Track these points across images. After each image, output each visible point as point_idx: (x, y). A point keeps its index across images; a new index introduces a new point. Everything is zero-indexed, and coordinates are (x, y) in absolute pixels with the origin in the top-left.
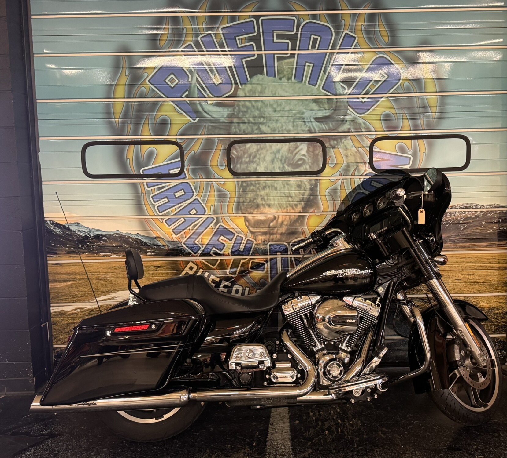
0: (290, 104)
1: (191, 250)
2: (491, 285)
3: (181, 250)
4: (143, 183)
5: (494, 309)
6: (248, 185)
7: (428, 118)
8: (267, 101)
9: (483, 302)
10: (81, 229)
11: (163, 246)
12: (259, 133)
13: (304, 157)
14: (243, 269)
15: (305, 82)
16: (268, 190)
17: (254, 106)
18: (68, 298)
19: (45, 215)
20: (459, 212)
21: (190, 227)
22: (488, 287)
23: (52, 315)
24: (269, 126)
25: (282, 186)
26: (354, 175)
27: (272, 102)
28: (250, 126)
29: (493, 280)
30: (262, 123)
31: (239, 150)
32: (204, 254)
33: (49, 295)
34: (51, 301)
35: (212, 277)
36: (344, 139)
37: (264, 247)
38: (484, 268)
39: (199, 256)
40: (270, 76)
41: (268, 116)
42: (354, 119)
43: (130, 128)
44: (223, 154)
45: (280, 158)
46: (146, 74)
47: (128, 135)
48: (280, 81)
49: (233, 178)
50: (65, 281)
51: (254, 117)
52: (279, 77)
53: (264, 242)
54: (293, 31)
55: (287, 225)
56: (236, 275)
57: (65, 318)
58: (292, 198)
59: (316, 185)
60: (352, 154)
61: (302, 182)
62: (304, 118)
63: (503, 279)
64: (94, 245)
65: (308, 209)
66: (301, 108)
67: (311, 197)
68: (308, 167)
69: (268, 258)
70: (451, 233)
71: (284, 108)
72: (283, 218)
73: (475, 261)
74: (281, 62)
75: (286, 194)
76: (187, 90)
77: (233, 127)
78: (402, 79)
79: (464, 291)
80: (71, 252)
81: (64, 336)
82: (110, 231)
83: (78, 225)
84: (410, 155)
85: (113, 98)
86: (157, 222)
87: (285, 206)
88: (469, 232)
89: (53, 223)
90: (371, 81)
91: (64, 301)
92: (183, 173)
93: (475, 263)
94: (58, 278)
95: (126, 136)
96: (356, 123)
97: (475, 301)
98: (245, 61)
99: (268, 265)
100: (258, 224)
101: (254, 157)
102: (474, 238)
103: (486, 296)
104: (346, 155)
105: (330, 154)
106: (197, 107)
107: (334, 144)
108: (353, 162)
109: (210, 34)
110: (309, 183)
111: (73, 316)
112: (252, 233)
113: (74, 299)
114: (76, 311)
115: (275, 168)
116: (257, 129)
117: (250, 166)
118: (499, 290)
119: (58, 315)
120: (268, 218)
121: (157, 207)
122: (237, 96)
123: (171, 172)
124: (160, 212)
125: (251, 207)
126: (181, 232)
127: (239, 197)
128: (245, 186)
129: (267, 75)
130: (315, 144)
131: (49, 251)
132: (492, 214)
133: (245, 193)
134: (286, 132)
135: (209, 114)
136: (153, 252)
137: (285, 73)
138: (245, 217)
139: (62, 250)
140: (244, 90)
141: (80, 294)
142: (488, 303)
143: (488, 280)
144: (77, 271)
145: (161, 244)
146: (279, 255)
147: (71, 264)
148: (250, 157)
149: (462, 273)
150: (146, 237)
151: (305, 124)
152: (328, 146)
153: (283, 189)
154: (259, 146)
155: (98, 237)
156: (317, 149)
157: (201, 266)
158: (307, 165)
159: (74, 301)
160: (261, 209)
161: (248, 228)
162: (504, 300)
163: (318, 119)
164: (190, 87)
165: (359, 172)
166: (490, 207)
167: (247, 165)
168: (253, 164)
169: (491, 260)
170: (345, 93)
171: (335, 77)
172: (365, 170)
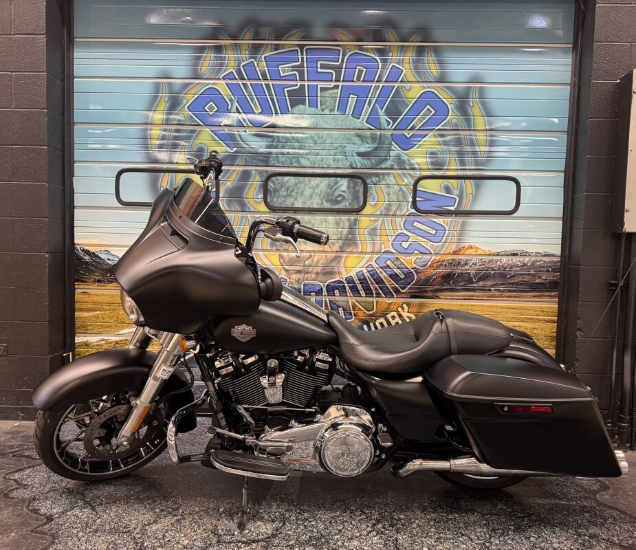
0: (331, 137)
2: (537, 339)
7: (476, 158)
10: (110, 258)
12: (298, 166)
13: (343, 194)
15: (349, 114)
17: (294, 138)
18: (94, 329)
19: (76, 242)
20: (506, 258)
23: (76, 346)
24: (308, 160)
25: (320, 223)
26: (396, 215)
27: (313, 134)
28: (289, 158)
29: (541, 334)
30: (302, 156)
31: (276, 183)
33: (74, 324)
34: (77, 331)
36: (387, 177)
37: (298, 286)
38: (531, 321)
40: (312, 107)
41: (308, 148)
42: (398, 155)
44: (260, 186)
45: (319, 193)
46: (185, 101)
48: (322, 113)
49: (269, 212)
50: (91, 310)
52: (321, 108)
53: (298, 281)
54: (338, 62)
55: (323, 264)
57: (89, 349)
59: (355, 225)
60: (394, 192)
61: (341, 220)
62: (345, 153)
63: (551, 334)
65: (345, 249)
66: (344, 141)
67: (350, 236)
68: (347, 204)
70: (496, 281)
71: (325, 141)
72: (319, 256)
73: (522, 312)
74: (324, 92)
77: (272, 159)
78: (450, 115)
80: (99, 281)
83: (108, 253)
84: (456, 196)
85: (150, 124)
88: (516, 281)
89: (83, 250)
90: (417, 116)
91: (89, 332)
93: (522, 315)
94: (85, 308)
95: (162, 163)
96: (400, 159)
98: (287, 91)
100: (293, 261)
101: (292, 191)
102: (521, 287)
104: (388, 192)
106: (235, 137)
107: (376, 180)
108: (395, 200)
109: (252, 62)
110: (348, 220)
111: (97, 347)
112: (286, 271)
113: (100, 331)
114: (101, 343)
115: (313, 203)
116: (296, 162)
117: (287, 201)
118: (547, 345)
119: (83, 346)
120: (304, 256)
122: (277, 126)
125: (286, 244)
129: (309, 106)
130: (355, 181)
131: (78, 279)
132: (542, 263)
134: (326, 166)
135: (247, 145)
137: (328, 104)
138: (279, 255)
139: (90, 279)
141: (106, 325)
143: (535, 333)
144: (105, 301)
146: (313, 295)
148: (288, 191)
151: (347, 158)
152: (369, 183)
153: (320, 226)
154: (297, 180)
156: (358, 186)
158: (346, 201)
161: (282, 265)
163: (359, 154)
165: (401, 211)
166: (539, 255)
167: (284, 200)
168: (290, 198)
169: (539, 313)
170: (389, 127)
171: (379, 110)
172: (408, 210)
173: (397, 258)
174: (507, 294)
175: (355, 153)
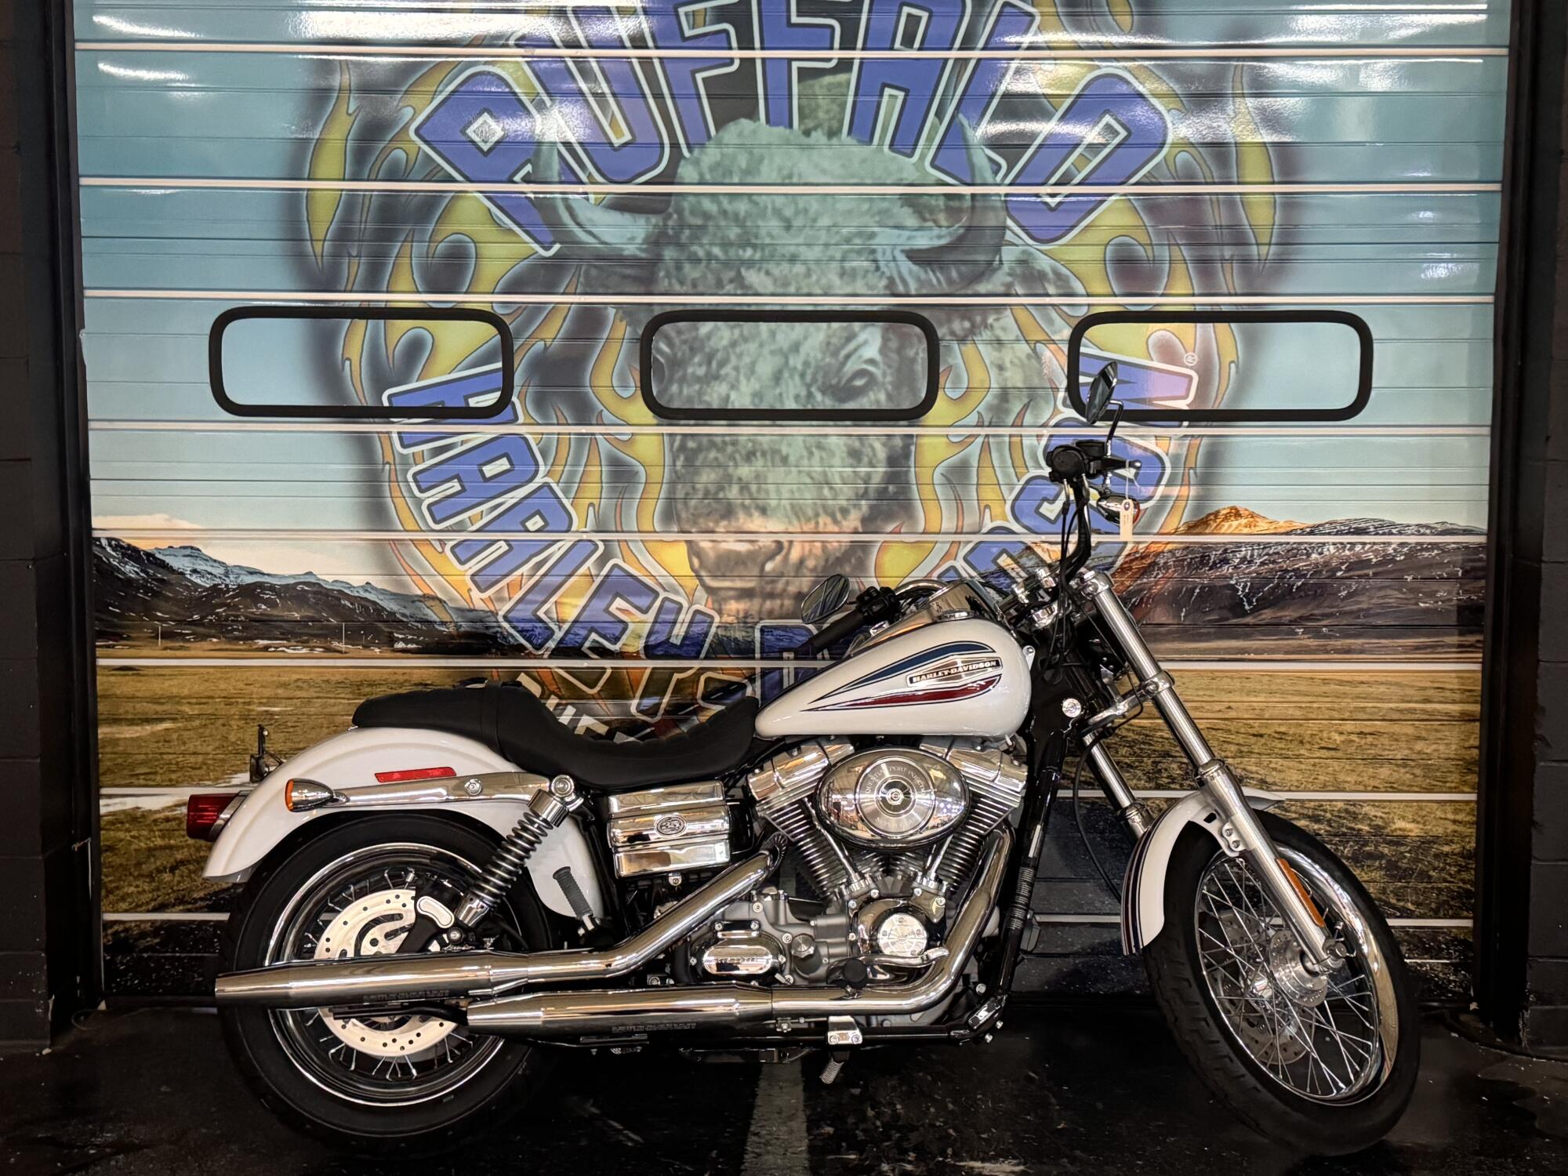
0: (833, 207)
1: (524, 637)
2: (1427, 767)
3: (494, 637)
4: (387, 433)
5: (1435, 840)
6: (699, 449)
7: (1245, 261)
8: (764, 197)
9: (1403, 818)
10: (201, 566)
11: (443, 623)
12: (739, 292)
14: (678, 699)
15: (881, 143)
16: (759, 463)
17: (724, 213)
18: (155, 773)
19: (96, 522)
20: (1334, 544)
21: (525, 569)
22: (1418, 771)
23: (102, 823)
24: (768, 273)
25: (805, 453)
26: (1022, 426)
27: (779, 201)
28: (711, 270)
29: (1436, 754)
30: (750, 264)
31: (677, 341)
32: (565, 650)
33: (97, 762)
34: (102, 779)
35: (586, 721)
36: (994, 317)
37: (744, 634)
38: (1409, 716)
39: (550, 657)
40: (777, 124)
41: (767, 241)
42: (1024, 257)
43: (355, 267)
44: (631, 351)
45: (800, 367)
46: (408, 112)
47: (349, 288)
48: (804, 140)
49: (658, 425)
50: (148, 721)
51: (726, 245)
52: (803, 127)
53: (745, 621)
55: (814, 569)
56: (658, 718)
57: (145, 833)
58: (831, 488)
59: (907, 456)
60: (1016, 361)
61: (866, 442)
62: (873, 251)
63: (1464, 751)
64: (238, 616)
65: (879, 522)
66: (867, 220)
67: (891, 488)
68: (882, 397)
69: (754, 669)
70: (1309, 608)
71: (815, 220)
72: (803, 548)
73: (1381, 693)
74: (811, 82)
75: (814, 475)
76: (528, 161)
77: (662, 274)
78: (1170, 140)
79: (1346, 785)
80: (168, 635)
81: (137, 886)
82: (287, 573)
83: (193, 552)
84: (1191, 368)
85: (309, 179)
86: (427, 550)
87: (810, 513)
88: (1364, 606)
89: (118, 545)
90: (1077, 146)
91: (142, 782)
92: (510, 406)
93: (1381, 700)
94: (127, 712)
95: (345, 291)
96: (1029, 268)
97: (1379, 814)
98: (704, 80)
99: (754, 690)
100: (728, 564)
101: (722, 364)
102: (1380, 622)
103: (1412, 801)
104: (1000, 362)
105: (951, 361)
106: (555, 210)
107: (963, 329)
108: (1020, 385)
110: (884, 445)
111: (168, 825)
112: (710, 590)
113: (174, 776)
114: (175, 812)
115: (784, 395)
116: (731, 281)
117: (709, 390)
118: (1453, 785)
119: (122, 823)
120: (760, 548)
121: (429, 507)
122: (676, 181)
123: (473, 402)
124: (436, 522)
125: (708, 514)
126: (497, 582)
127: (673, 483)
128: (692, 449)
129: (768, 121)
130: (905, 330)
131: (103, 629)
132: (1436, 552)
133: (691, 469)
134: (819, 291)
135: (590, 233)
136: (412, 641)
137: (821, 115)
138: (688, 542)
139: (140, 628)
140: (696, 162)
141: (192, 759)
142: (1418, 822)
143: (1419, 753)
144: (186, 692)
145: (435, 618)
146: (789, 659)
147: (167, 671)
148: (709, 363)
149: (1341, 729)
150: (395, 596)
151: (878, 268)
152: (944, 335)
153: (805, 462)
154: (737, 332)
155: (252, 592)
156: (912, 345)
157: (553, 688)
158: (879, 391)
159: (170, 780)
160: (738, 519)
161: (698, 576)
162: (1468, 814)
163: (915, 256)
164: (537, 153)
165: (1037, 416)
166: (1428, 531)
167: (701, 388)
168: (717, 383)
169: (1430, 692)
170: (999, 178)
171: (969, 132)
172: (1056, 411)
173: (1028, 548)
174: (1338, 643)
175: (903, 251)
